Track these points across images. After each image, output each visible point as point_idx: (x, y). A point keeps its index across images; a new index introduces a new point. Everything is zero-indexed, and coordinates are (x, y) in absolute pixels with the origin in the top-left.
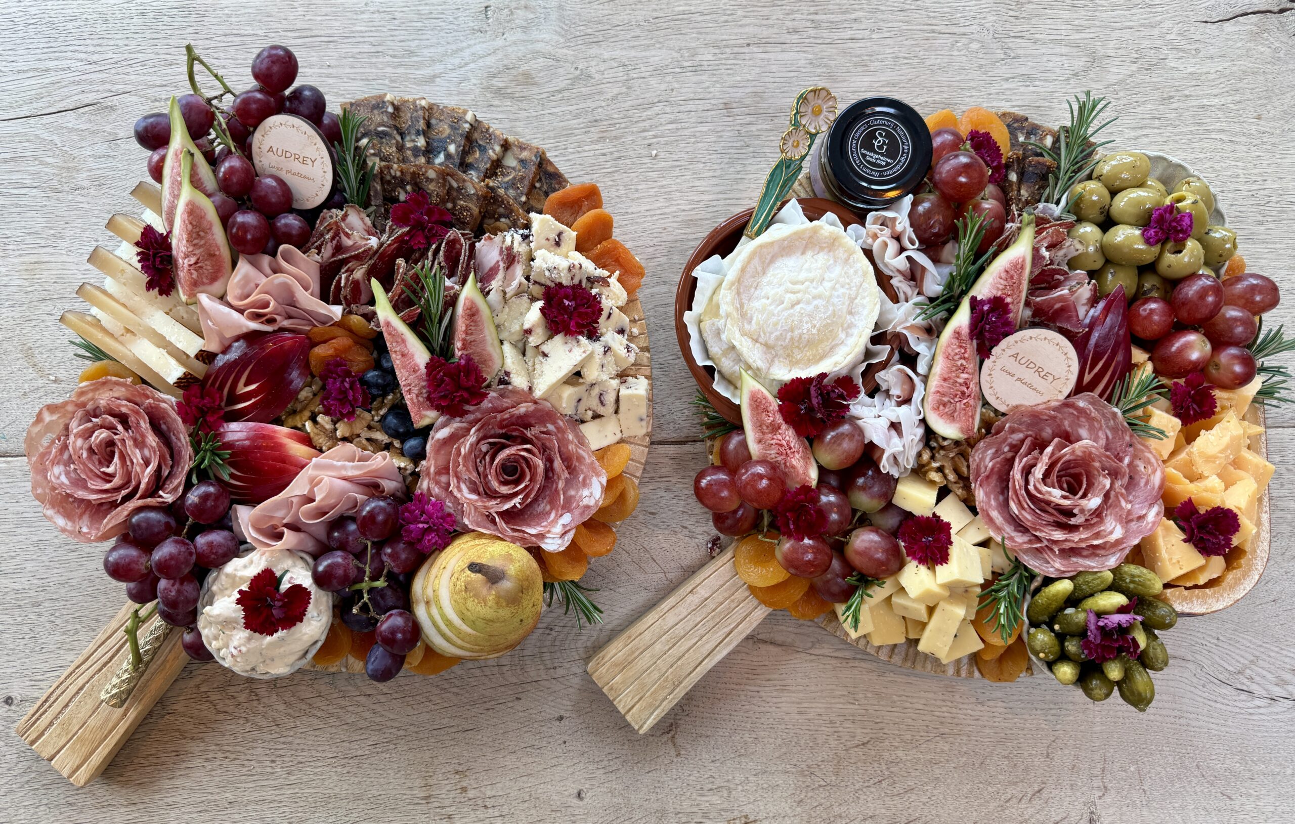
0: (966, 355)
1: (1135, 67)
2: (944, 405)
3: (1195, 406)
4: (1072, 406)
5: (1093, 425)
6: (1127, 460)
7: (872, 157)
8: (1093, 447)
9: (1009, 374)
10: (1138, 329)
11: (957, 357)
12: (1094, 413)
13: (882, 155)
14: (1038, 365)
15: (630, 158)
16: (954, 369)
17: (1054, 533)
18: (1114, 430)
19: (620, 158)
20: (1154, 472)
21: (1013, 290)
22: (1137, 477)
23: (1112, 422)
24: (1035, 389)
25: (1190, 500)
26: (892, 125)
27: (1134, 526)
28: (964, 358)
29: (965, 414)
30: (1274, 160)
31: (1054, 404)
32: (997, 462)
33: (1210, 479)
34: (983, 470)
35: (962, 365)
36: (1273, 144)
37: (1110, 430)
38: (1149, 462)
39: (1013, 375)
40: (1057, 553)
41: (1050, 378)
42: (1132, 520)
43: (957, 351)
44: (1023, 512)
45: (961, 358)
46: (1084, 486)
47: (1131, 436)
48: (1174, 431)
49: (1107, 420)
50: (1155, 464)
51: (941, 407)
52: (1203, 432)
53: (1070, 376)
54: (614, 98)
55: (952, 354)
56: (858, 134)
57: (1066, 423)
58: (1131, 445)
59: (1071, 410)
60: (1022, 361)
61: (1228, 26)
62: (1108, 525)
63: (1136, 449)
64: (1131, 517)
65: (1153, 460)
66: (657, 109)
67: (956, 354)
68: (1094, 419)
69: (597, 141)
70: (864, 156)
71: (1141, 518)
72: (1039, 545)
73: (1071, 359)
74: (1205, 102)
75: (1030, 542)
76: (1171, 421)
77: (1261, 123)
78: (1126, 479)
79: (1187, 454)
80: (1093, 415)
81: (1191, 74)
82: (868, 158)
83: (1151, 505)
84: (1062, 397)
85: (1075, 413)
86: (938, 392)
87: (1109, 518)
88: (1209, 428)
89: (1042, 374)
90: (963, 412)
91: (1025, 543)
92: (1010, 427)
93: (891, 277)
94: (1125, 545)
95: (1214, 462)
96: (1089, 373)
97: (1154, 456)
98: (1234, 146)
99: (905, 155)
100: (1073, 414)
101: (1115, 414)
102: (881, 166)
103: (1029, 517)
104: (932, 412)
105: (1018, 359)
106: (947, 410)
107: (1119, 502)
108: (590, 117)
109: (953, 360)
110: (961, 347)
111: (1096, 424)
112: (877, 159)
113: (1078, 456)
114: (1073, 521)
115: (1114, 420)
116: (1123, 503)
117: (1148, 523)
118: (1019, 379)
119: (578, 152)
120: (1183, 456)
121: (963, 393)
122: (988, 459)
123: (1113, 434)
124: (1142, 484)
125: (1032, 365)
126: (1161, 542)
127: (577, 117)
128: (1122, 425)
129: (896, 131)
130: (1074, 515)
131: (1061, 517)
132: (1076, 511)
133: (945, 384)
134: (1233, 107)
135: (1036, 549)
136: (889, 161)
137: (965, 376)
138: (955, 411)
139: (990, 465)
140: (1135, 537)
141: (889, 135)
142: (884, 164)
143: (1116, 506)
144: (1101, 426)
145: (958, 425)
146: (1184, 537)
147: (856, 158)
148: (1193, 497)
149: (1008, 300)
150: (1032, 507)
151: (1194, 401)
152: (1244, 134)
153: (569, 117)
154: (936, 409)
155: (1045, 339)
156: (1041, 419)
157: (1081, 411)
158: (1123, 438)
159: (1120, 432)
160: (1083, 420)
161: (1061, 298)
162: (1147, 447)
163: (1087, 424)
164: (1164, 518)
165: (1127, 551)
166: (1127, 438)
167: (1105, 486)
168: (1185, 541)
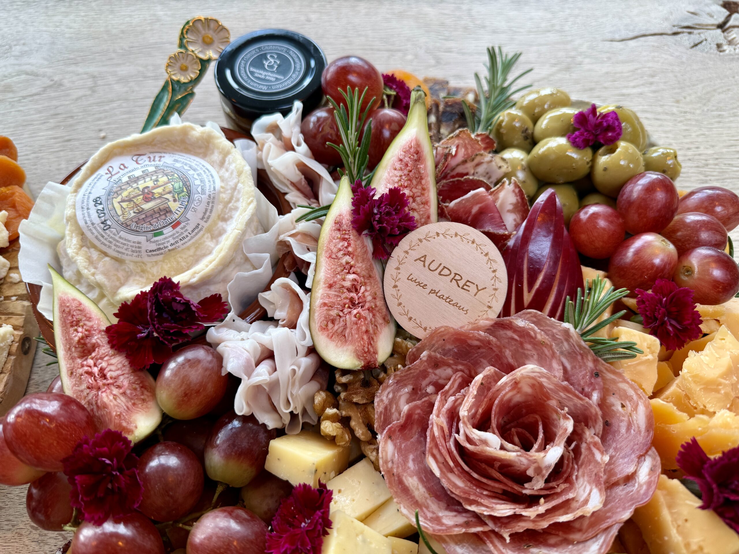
0: (350, 249)
1: (554, 69)
2: (333, 322)
3: (673, 322)
4: (510, 326)
5: (543, 352)
6: (595, 396)
7: (261, 74)
8: (542, 375)
9: (419, 284)
10: (583, 237)
11: (340, 254)
12: (541, 336)
13: (272, 72)
14: (454, 271)
15: (78, 140)
16: (339, 269)
17: (498, 507)
18: (572, 355)
19: (69, 140)
20: (636, 408)
21: (410, 180)
22: (614, 421)
23: (566, 344)
24: (455, 305)
25: (694, 441)
26: (285, 50)
27: (620, 491)
28: (349, 254)
29: (358, 329)
30: (701, 132)
31: (484, 323)
32: (416, 407)
33: (718, 415)
34: (395, 416)
35: (347, 263)
36: (697, 121)
37: (566, 356)
38: (625, 396)
39: (424, 286)
40: (508, 540)
41: (473, 289)
42: (616, 484)
43: (339, 246)
44: (451, 476)
45: (345, 255)
46: (541, 436)
47: (595, 361)
48: (652, 353)
49: (559, 343)
50: (635, 397)
51: (330, 325)
52: (692, 353)
53: (498, 285)
54: (77, 99)
55: (335, 250)
56: (249, 56)
57: (508, 353)
58: (597, 375)
59: (510, 333)
60: (433, 267)
61: (632, 43)
62: (581, 491)
63: (604, 379)
64: (614, 479)
65: (631, 392)
66: (115, 105)
67: (340, 250)
68: (542, 344)
69: (52, 129)
70: (252, 73)
71: (630, 478)
72: (479, 529)
73: (494, 261)
74: (625, 91)
75: (467, 524)
76: (645, 340)
77: (681, 105)
78: (600, 426)
79: (678, 386)
80: (539, 337)
81: (607, 73)
82: (256, 75)
83: (641, 457)
84: (493, 315)
85: (516, 337)
86: (325, 304)
87: (581, 480)
88: (699, 349)
89: (461, 283)
90: (355, 327)
91: (457, 526)
92: (429, 357)
93: (286, 194)
94: (609, 522)
95: (718, 391)
96: (529, 291)
97: (632, 387)
98: (659, 122)
99: (297, 73)
100: (513, 339)
101: (566, 332)
102: (271, 81)
103: (460, 483)
104: (320, 333)
105: (427, 264)
106: (336, 327)
107: (593, 455)
108: (52, 112)
109: (337, 258)
110: (344, 239)
111: (546, 351)
112: (265, 76)
113: (527, 395)
114: (528, 490)
115: (567, 340)
116: (598, 456)
117: (640, 486)
118: (432, 291)
119: (33, 137)
120: (673, 389)
121: (352, 300)
122: (403, 400)
123: (571, 363)
124: (623, 430)
125: (446, 272)
126: (666, 515)
127: (40, 112)
128: (580, 346)
129: (290, 55)
130: (529, 479)
131: (510, 483)
132: (530, 472)
133: (332, 292)
134: (651, 95)
135: (476, 535)
136: (279, 77)
137: (351, 277)
138: (345, 327)
139: (405, 408)
140: (624, 509)
141: (280, 56)
142: (273, 79)
143: (590, 462)
144: (554, 353)
145: (351, 348)
146: (699, 503)
147: (244, 75)
148: (698, 439)
149: (407, 192)
150: (466, 468)
151: (669, 314)
152: (667, 114)
153: (32, 112)
154: (324, 328)
155: (456, 235)
156: (470, 346)
157: (523, 333)
158: (586, 366)
159: (579, 357)
160: (528, 346)
161: (477, 199)
162: (620, 375)
163: (534, 352)
164: (664, 477)
165: (614, 531)
166: (590, 364)
167: (566, 430)
168: (702, 508)
